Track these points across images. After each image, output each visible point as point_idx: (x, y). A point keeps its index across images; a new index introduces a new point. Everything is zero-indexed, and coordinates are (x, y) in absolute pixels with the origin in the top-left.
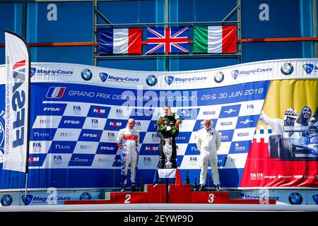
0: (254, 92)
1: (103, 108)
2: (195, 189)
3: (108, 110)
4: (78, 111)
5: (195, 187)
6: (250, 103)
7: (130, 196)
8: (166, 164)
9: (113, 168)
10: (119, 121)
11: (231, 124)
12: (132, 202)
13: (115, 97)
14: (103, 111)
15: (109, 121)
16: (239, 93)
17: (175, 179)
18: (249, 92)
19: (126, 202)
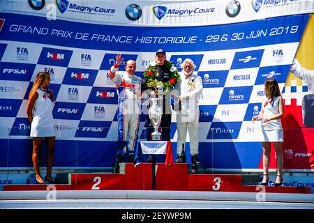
0: (285, 31)
1: (61, 52)
2: (193, 171)
3: (68, 55)
4: (23, 56)
5: (193, 167)
6: (277, 47)
7: (100, 179)
8: (154, 134)
9: (76, 139)
10: (85, 71)
11: (248, 77)
12: (102, 187)
13: (79, 36)
14: (60, 57)
15: (70, 71)
16: (261, 33)
17: (165, 155)
18: (275, 31)
19: (94, 187)
